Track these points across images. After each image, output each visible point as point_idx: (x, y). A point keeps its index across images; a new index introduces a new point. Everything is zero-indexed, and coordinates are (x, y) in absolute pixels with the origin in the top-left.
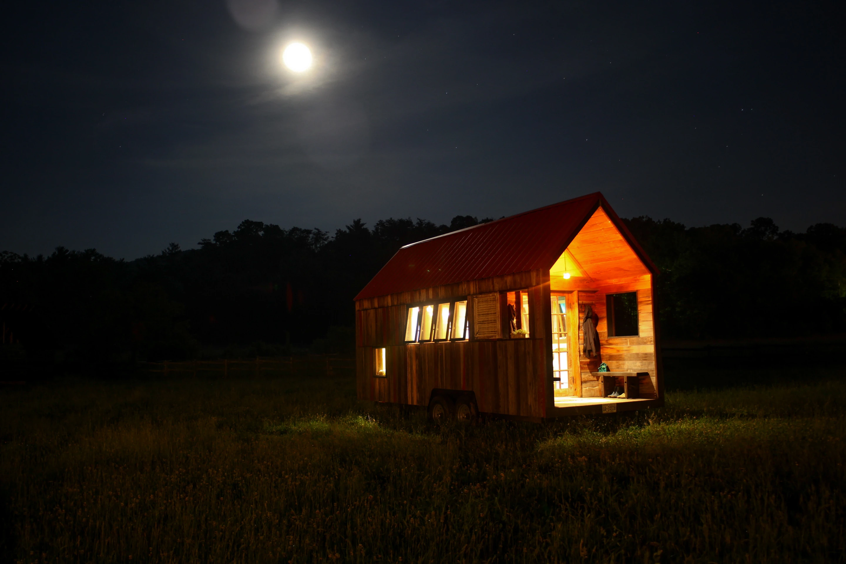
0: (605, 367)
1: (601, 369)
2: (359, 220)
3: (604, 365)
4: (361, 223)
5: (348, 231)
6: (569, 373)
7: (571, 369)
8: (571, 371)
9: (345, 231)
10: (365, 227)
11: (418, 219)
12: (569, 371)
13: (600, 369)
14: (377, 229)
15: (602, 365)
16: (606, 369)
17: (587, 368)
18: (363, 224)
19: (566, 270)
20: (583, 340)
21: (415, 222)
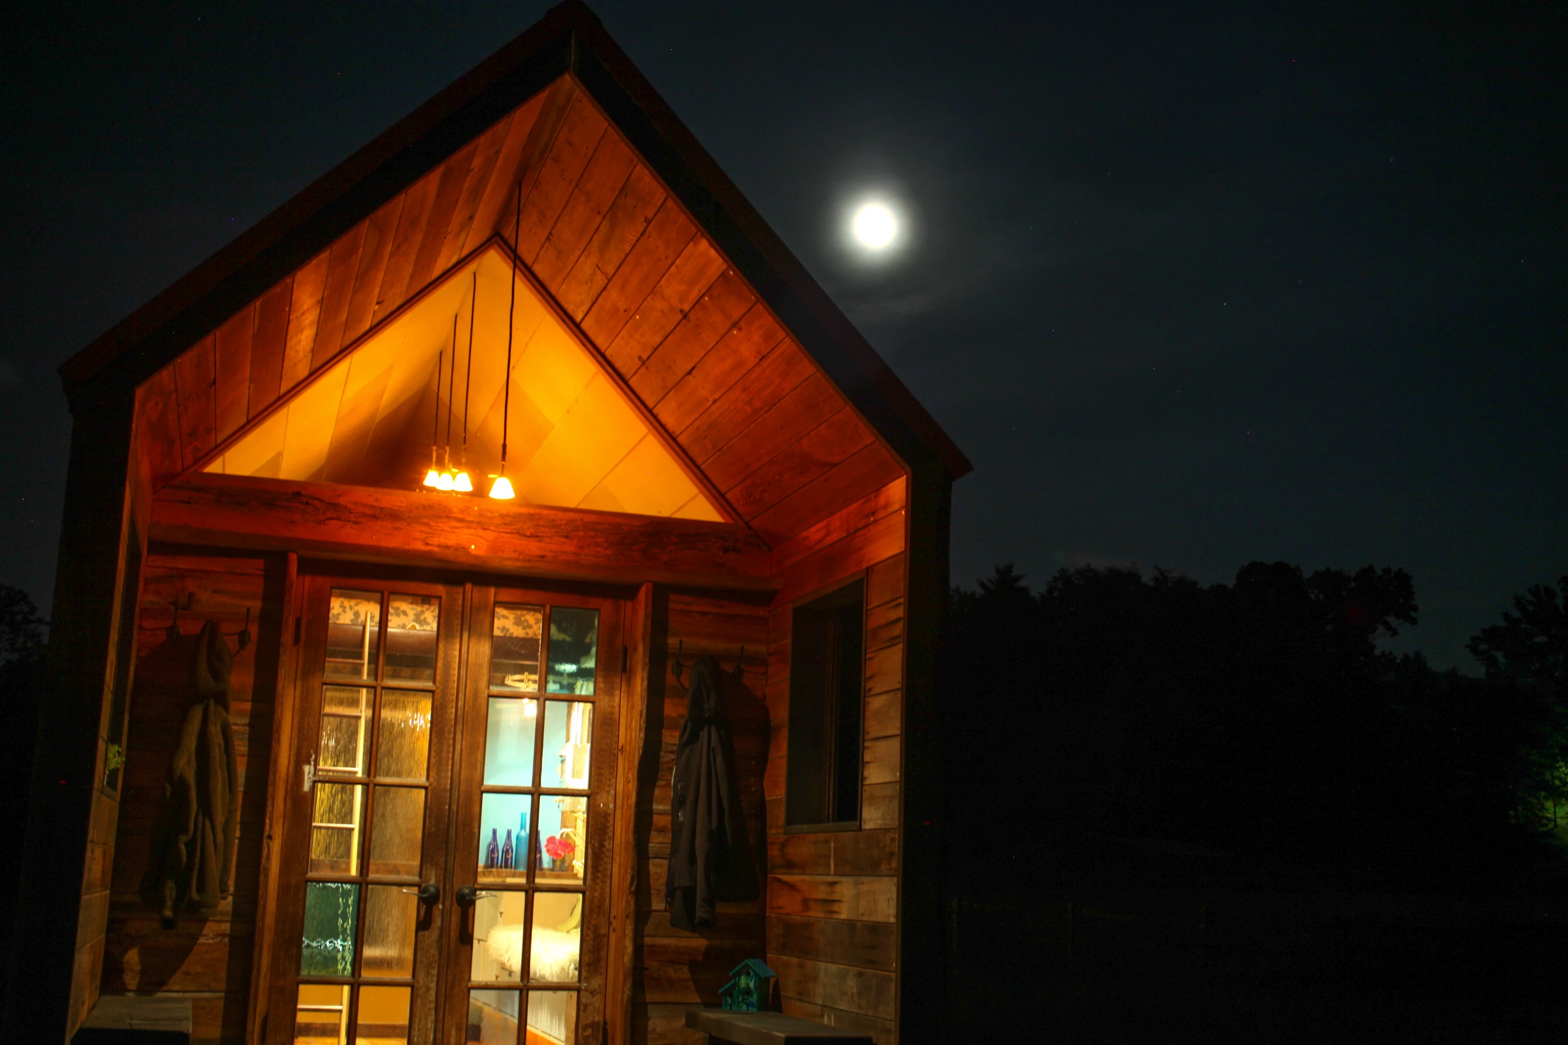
0: (752, 985)
1: (735, 993)
2: (1009, 569)
3: (748, 974)
4: (1013, 574)
5: (979, 591)
6: (583, 1000)
7: (596, 982)
8: (593, 993)
9: (973, 594)
10: (1022, 583)
11: (1156, 568)
12: (583, 993)
13: (729, 993)
14: (1051, 590)
15: (738, 974)
16: (754, 998)
17: (691, 983)
18: (1017, 579)
19: (504, 458)
20: (667, 838)
21: (1147, 577)
